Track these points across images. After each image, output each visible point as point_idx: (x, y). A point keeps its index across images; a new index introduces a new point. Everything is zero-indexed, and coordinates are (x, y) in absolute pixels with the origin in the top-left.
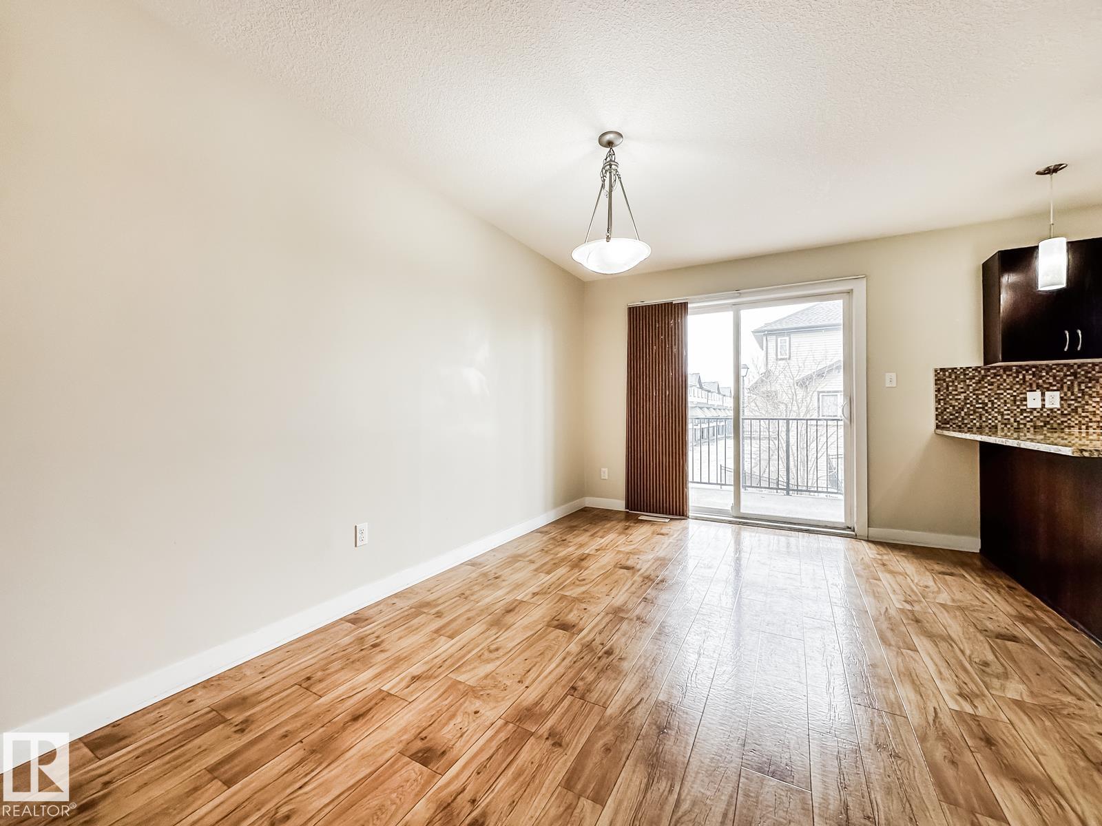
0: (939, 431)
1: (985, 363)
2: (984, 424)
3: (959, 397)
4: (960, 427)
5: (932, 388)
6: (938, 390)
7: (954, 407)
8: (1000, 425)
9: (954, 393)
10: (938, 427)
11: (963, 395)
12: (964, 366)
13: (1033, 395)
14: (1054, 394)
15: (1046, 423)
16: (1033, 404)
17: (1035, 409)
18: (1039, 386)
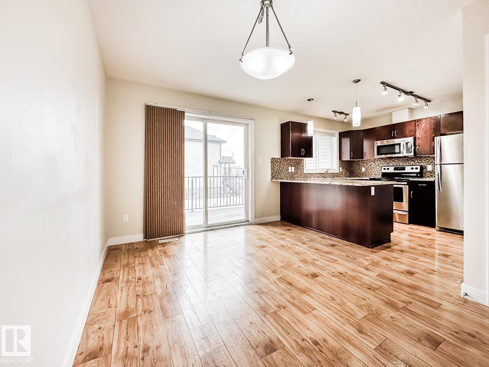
0: (272, 180)
1: (281, 157)
2: (281, 177)
3: (276, 168)
4: (276, 178)
5: (270, 165)
6: (272, 166)
7: (275, 171)
8: (284, 178)
9: (275, 167)
10: (272, 179)
11: (277, 167)
12: (277, 158)
13: (290, 168)
14: (293, 168)
15: (292, 176)
16: (290, 171)
17: (290, 172)
18: (291, 165)
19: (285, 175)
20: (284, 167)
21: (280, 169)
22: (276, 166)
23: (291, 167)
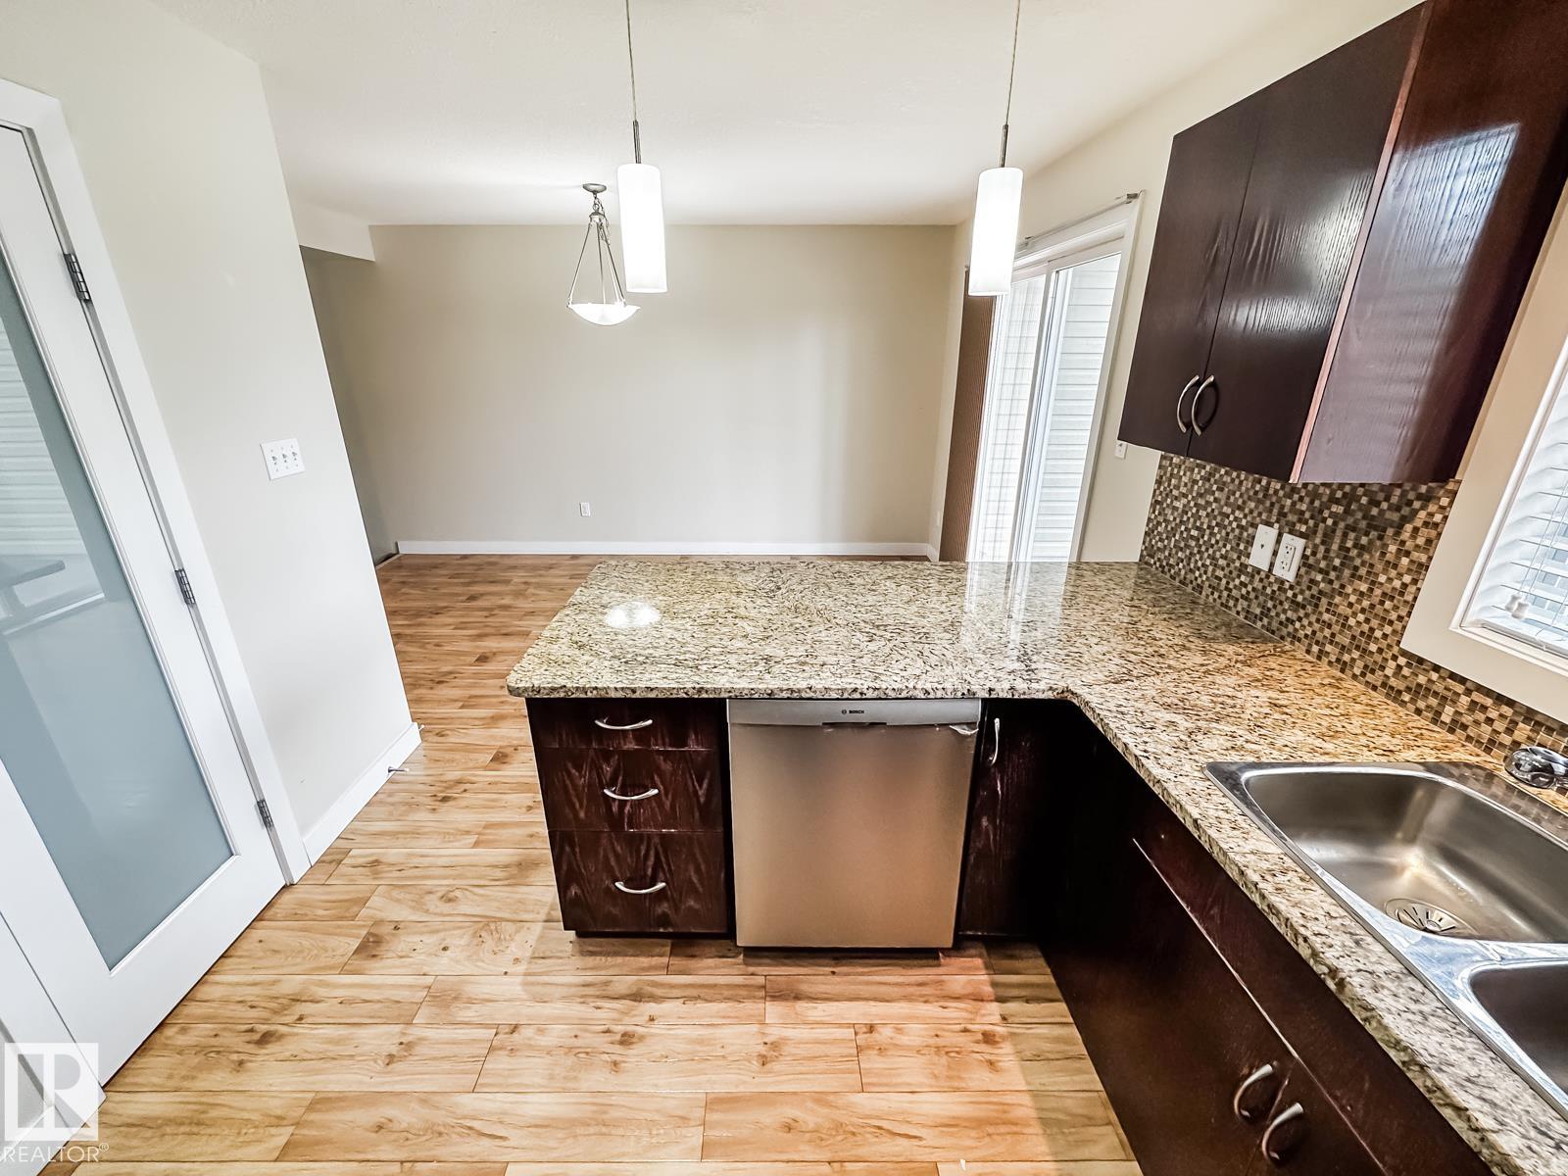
10: (1142, 558)
13: (1265, 535)
14: (1294, 545)
15: (1266, 612)
16: (1259, 558)
17: (1259, 571)
18: (1282, 515)
19: (1220, 573)
20: (1226, 510)
21: (1196, 516)
22: (1183, 490)
23: (1273, 532)
